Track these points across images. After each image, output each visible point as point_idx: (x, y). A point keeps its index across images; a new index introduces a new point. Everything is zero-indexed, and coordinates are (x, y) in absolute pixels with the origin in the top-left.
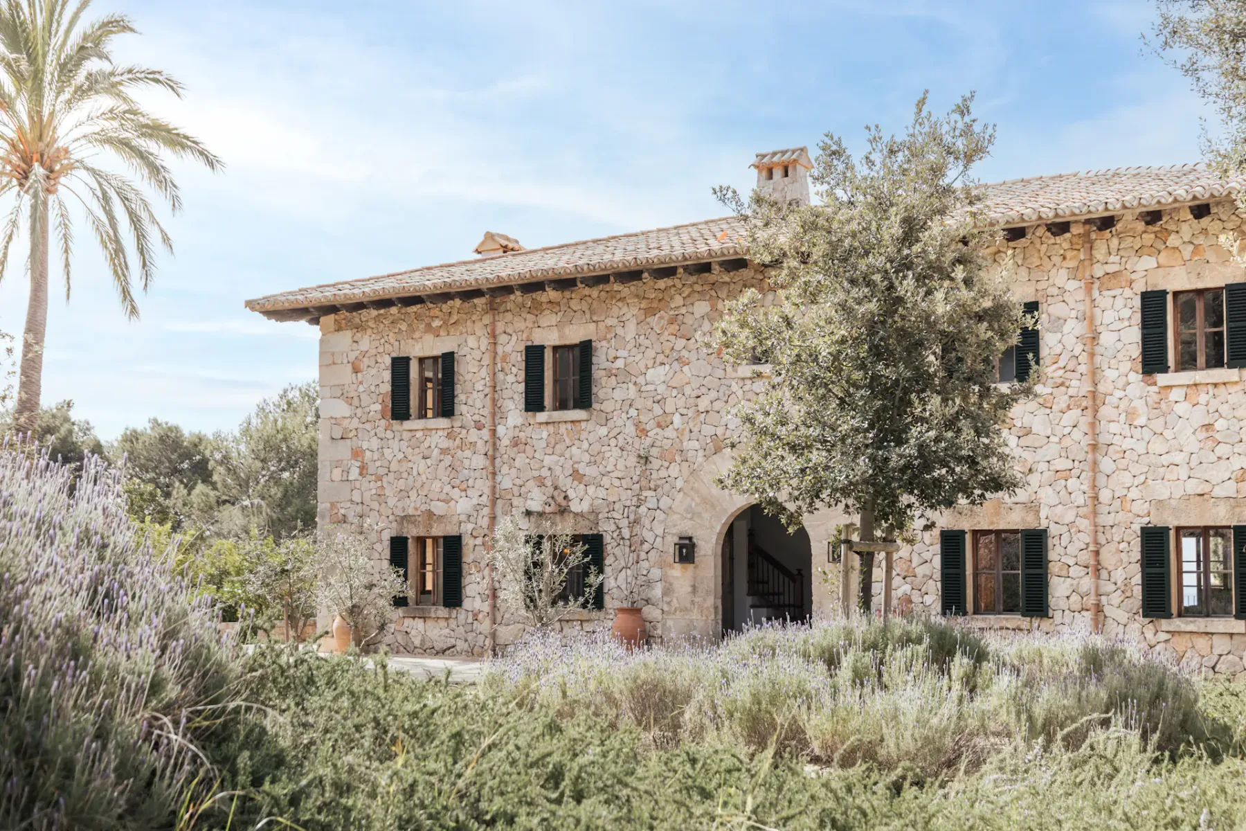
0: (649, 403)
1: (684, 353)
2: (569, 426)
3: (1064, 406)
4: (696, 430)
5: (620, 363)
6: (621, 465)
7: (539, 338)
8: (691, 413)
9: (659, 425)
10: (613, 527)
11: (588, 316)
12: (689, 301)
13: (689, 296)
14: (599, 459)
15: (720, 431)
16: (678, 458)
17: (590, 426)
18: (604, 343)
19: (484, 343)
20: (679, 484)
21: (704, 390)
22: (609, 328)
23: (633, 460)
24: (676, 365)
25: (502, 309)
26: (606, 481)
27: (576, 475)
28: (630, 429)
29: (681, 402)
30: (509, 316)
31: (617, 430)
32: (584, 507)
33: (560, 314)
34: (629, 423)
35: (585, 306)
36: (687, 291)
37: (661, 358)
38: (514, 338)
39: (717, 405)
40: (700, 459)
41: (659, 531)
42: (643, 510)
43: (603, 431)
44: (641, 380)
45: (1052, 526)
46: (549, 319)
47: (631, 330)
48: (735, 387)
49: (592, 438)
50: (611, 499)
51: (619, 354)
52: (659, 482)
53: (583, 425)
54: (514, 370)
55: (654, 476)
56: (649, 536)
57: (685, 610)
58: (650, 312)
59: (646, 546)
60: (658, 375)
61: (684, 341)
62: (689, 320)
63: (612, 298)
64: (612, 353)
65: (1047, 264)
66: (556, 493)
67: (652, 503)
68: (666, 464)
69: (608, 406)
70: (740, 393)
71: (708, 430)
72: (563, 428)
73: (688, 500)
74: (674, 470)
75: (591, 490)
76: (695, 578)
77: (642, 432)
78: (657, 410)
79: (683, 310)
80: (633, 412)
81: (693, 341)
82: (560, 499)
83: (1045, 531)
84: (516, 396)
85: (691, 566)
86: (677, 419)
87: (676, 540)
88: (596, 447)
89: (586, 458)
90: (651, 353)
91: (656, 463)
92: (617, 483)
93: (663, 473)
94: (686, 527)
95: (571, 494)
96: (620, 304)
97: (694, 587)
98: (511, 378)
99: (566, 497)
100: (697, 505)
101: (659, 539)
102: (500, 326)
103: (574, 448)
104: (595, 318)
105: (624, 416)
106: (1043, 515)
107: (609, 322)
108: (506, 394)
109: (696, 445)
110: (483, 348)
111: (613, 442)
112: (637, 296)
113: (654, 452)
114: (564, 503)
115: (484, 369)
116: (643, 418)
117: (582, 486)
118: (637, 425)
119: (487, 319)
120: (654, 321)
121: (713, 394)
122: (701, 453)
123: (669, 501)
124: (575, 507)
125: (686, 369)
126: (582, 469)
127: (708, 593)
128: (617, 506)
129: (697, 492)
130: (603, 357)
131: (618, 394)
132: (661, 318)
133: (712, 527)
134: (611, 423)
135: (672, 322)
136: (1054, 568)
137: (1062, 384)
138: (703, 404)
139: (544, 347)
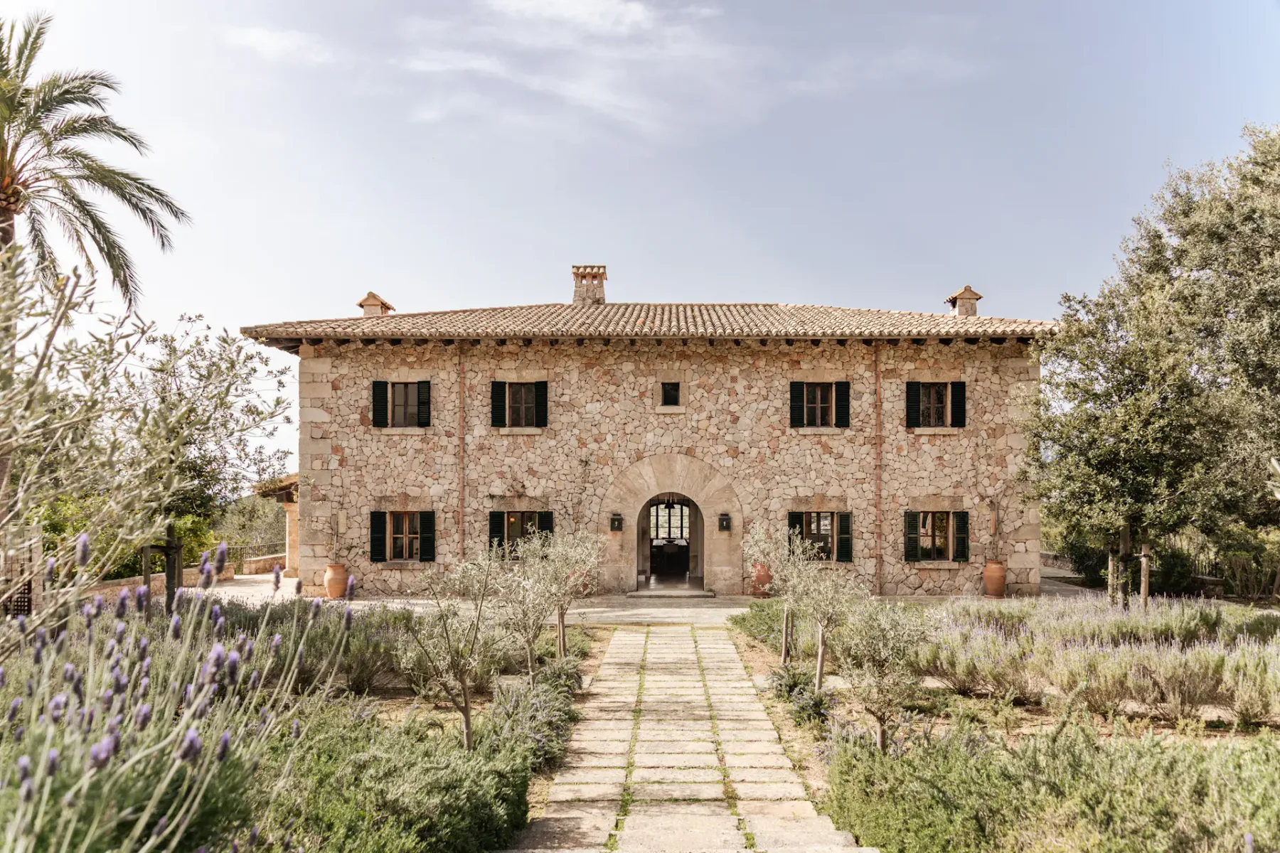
0: (588, 426)
1: (616, 395)
2: (525, 438)
3: (862, 442)
4: (623, 445)
5: (566, 398)
6: (566, 466)
7: (500, 376)
8: (620, 434)
9: (596, 441)
10: (560, 507)
11: (541, 364)
12: (619, 361)
13: (618, 357)
14: (549, 462)
15: (641, 447)
16: (610, 463)
17: (542, 439)
18: (554, 384)
19: (454, 377)
20: (611, 479)
21: (630, 420)
22: (557, 374)
23: (575, 463)
24: (609, 403)
25: (470, 353)
26: (554, 476)
27: (531, 472)
28: (574, 442)
29: (612, 427)
30: (475, 359)
31: (563, 443)
32: (538, 493)
33: (518, 362)
34: (573, 438)
35: (538, 357)
36: (617, 354)
37: (597, 397)
38: (480, 375)
39: (640, 430)
40: (627, 463)
41: (596, 509)
42: (584, 496)
43: (553, 443)
44: (582, 410)
45: (854, 510)
46: (508, 364)
47: (575, 376)
48: (652, 419)
49: (545, 446)
50: (559, 488)
51: (565, 392)
52: (596, 478)
53: (537, 438)
54: (480, 397)
55: (592, 473)
56: (588, 513)
57: (616, 561)
58: (589, 366)
59: (586, 520)
60: (594, 407)
61: (615, 387)
62: (619, 374)
63: (560, 354)
64: (560, 391)
65: (853, 361)
66: (514, 483)
67: (590, 491)
68: (601, 466)
69: (556, 426)
70: (655, 423)
71: (632, 446)
72: (520, 440)
73: (618, 490)
74: (607, 470)
75: (543, 482)
76: (623, 541)
77: (582, 444)
78: (595, 431)
79: (615, 367)
80: (576, 431)
81: (621, 387)
82: (519, 487)
83: (851, 513)
84: (482, 416)
85: (619, 533)
86: (609, 438)
87: (610, 516)
88: (547, 453)
89: (539, 460)
90: (590, 393)
91: (593, 466)
92: (563, 477)
93: (597, 473)
94: (617, 507)
95: (527, 484)
96: (566, 359)
97: (622, 546)
98: (477, 403)
99: (523, 486)
100: (625, 493)
101: (595, 516)
102: (467, 366)
103: (529, 453)
104: (546, 366)
105: (569, 433)
106: (849, 503)
107: (558, 370)
108: (473, 413)
109: (623, 455)
110: (453, 380)
111: (560, 450)
112: (579, 355)
113: (593, 458)
114: (521, 490)
115: (454, 395)
116: (583, 436)
117: (535, 479)
118: (579, 440)
119: (456, 360)
120: (592, 372)
121: (636, 423)
122: (627, 460)
123: (603, 491)
124: (530, 493)
125: (616, 405)
126: (535, 467)
127: (632, 550)
128: (563, 493)
129: (624, 485)
130: (553, 393)
131: (564, 419)
132: (598, 371)
133: (634, 508)
134: (559, 438)
135: (606, 373)
136: (855, 534)
137: (861, 430)
138: (629, 429)
139: (505, 383)
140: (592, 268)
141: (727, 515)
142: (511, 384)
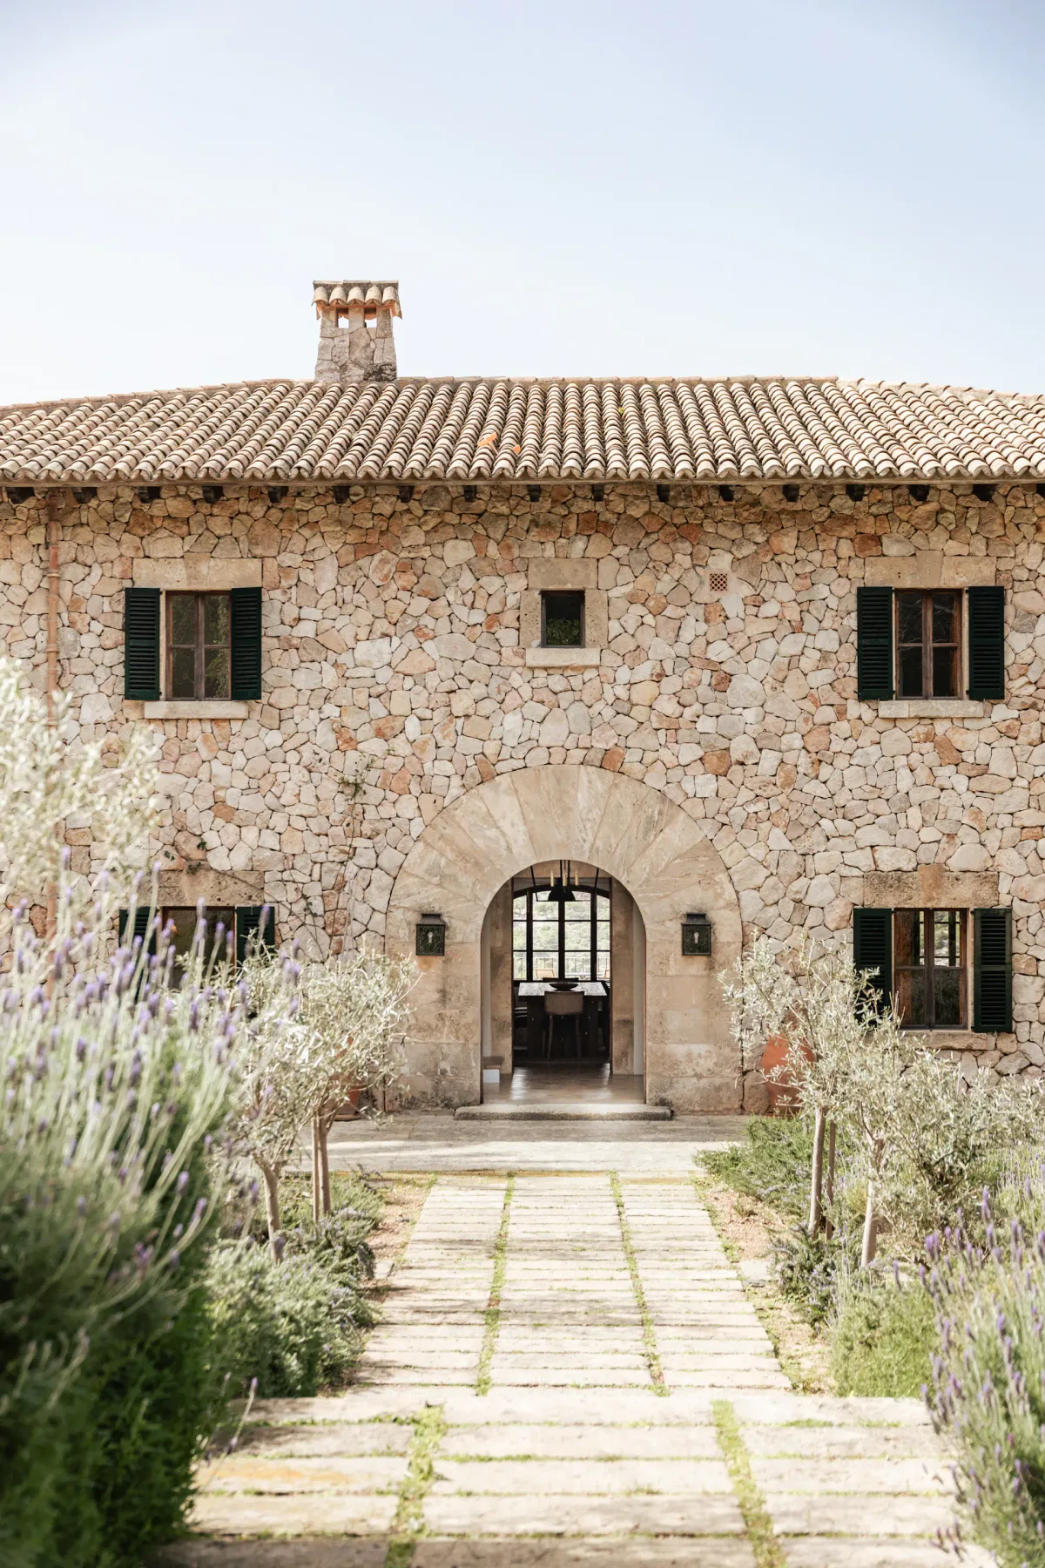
0: (362, 698)
1: (427, 621)
2: (207, 727)
3: (1035, 736)
4: (446, 744)
5: (306, 629)
6: (308, 795)
7: (148, 576)
8: (438, 716)
9: (379, 733)
10: (293, 896)
11: (244, 546)
12: (436, 538)
13: (435, 529)
14: (265, 784)
15: (491, 748)
16: (415, 789)
17: (250, 729)
18: (277, 594)
19: (32, 576)
20: (417, 828)
21: (462, 682)
22: (285, 570)
23: (329, 787)
24: (411, 640)
25: (72, 519)
26: (278, 821)
27: (219, 807)
28: (326, 738)
29: (420, 699)
30: (85, 534)
31: (301, 738)
32: (239, 861)
33: (190, 540)
34: (324, 728)
35: (239, 528)
36: (432, 522)
37: (382, 626)
38: (97, 571)
39: (487, 707)
40: (455, 791)
41: (380, 903)
42: (351, 868)
43: (274, 738)
44: (345, 658)
45: (1017, 906)
46: (165, 545)
47: (327, 575)
48: (516, 680)
49: (253, 747)
50: (288, 850)
51: (305, 613)
52: (381, 826)
53: (236, 726)
54: (97, 627)
55: (371, 813)
56: (361, 912)
57: (427, 1029)
58: (364, 549)
59: (356, 927)
60: (375, 652)
61: (425, 602)
62: (436, 569)
63: (291, 521)
64: (291, 612)
65: (1014, 537)
66: (181, 838)
67: (365, 857)
68: (392, 796)
69: (283, 698)
70: (526, 692)
71: (469, 746)
72: (194, 730)
73: (433, 855)
74: (407, 807)
75: (250, 834)
76: (445, 980)
77: (346, 740)
78: (378, 709)
79: (426, 552)
80: (330, 710)
81: (442, 602)
82: (190, 848)
83: (1009, 910)
84: (101, 673)
85: (437, 961)
86: (413, 727)
87: (415, 918)
88: (261, 764)
89: (241, 781)
90: (364, 617)
91: (374, 795)
92: (301, 824)
93: (387, 811)
94: (431, 898)
95: (211, 839)
96: (307, 532)
97: (444, 995)
98: (88, 641)
99: (202, 845)
100: (449, 863)
101: (378, 917)
102: (66, 550)
103: (217, 766)
104: (258, 551)
105: (314, 715)
106: (1004, 886)
107: (286, 559)
108: (77, 666)
109: (448, 768)
110: (30, 584)
111: (292, 757)
112: (340, 522)
113: (372, 776)
114: (197, 855)
115: (33, 620)
116: (350, 721)
117: (232, 828)
118: (339, 731)
119: (38, 535)
120: (370, 565)
121: (478, 690)
122: (456, 781)
123: (399, 857)
124: (218, 860)
125: (428, 645)
126: (232, 797)
127: (469, 1001)
128: (299, 862)
129: (449, 841)
130: (275, 618)
131: (302, 679)
132: (384, 561)
133: (476, 898)
134: (289, 727)
135: (403, 568)
136: (1020, 963)
137: (1034, 706)
138: (461, 704)
139: (157, 592)
140: (365, 287)
141: (703, 916)
142: (170, 594)
